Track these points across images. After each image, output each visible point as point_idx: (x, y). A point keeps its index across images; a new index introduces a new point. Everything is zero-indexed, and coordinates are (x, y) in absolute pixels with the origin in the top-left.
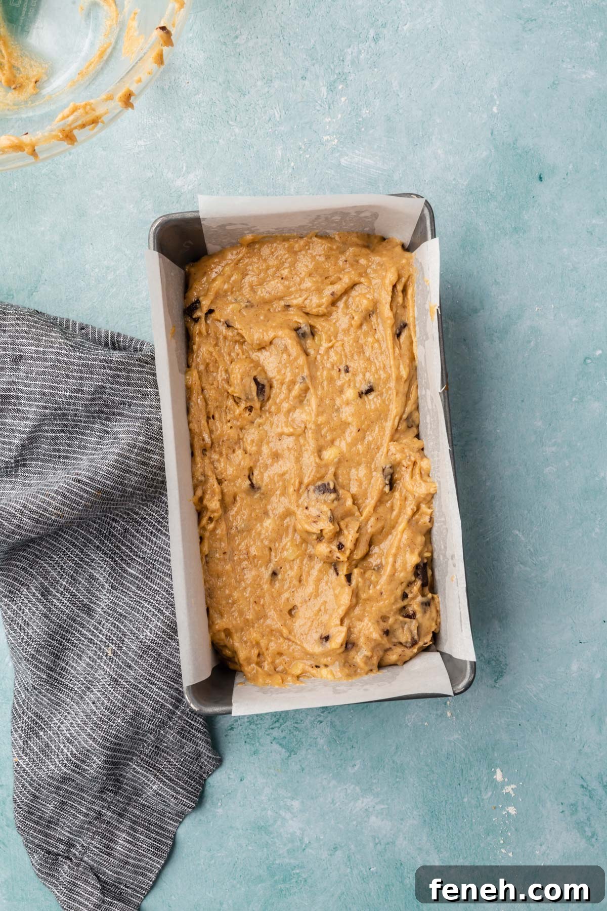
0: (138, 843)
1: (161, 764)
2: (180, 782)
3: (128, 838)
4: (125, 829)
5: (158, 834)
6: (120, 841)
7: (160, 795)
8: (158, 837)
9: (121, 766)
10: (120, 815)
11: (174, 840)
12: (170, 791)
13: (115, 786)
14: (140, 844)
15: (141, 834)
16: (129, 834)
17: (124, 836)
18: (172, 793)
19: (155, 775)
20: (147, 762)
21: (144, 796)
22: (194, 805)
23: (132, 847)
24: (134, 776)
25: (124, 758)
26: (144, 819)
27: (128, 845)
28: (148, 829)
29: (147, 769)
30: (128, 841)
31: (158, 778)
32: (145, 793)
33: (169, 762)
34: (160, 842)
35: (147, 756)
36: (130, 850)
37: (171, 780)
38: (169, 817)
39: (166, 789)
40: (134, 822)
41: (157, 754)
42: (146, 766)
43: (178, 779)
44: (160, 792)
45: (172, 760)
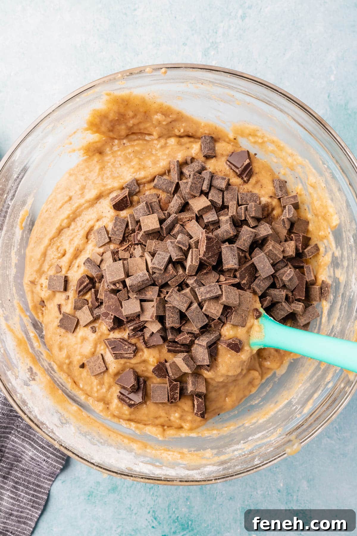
0: (19, 498)
1: (35, 435)
2: (51, 449)
3: (11, 495)
4: (9, 488)
5: (35, 491)
6: (5, 498)
7: (35, 460)
8: (35, 493)
10: (5, 477)
11: (49, 495)
12: (42, 456)
14: (21, 499)
15: (22, 491)
16: (12, 492)
17: (8, 493)
18: (44, 457)
19: (30, 444)
20: (22, 434)
21: (23, 462)
22: (62, 467)
24: (13, 446)
26: (25, 480)
28: (27, 487)
29: (23, 439)
30: (12, 498)
31: (32, 446)
32: (24, 459)
34: (37, 497)
35: (23, 429)
37: (43, 447)
39: (39, 454)
40: (16, 483)
42: (22, 437)
43: (49, 446)
44: (34, 457)
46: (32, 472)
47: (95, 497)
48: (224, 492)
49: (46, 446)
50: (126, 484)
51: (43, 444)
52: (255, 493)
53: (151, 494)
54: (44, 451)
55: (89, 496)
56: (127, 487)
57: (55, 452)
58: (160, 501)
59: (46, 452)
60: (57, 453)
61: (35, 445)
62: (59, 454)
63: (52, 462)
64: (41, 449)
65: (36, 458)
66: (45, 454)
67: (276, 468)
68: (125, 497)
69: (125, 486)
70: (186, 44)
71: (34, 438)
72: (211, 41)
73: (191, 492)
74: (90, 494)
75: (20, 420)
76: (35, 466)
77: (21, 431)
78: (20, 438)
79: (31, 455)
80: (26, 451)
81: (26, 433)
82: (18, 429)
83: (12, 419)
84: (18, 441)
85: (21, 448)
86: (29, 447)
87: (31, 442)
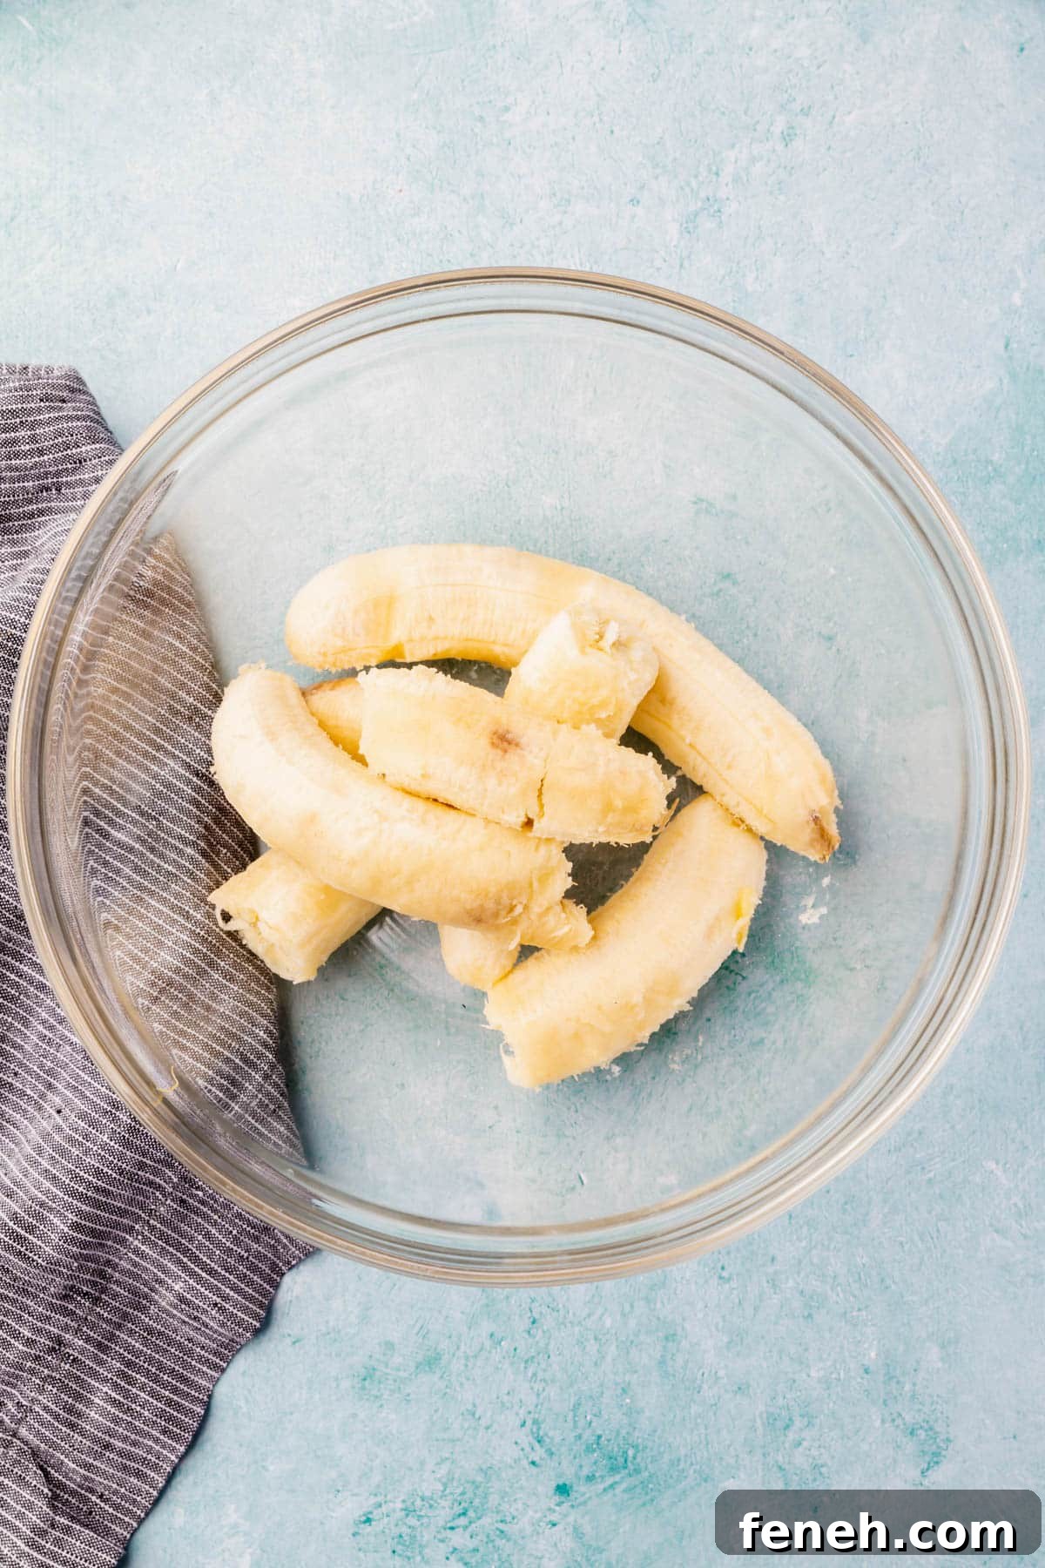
0: (134, 1406)
1: (191, 1240)
2: (231, 1277)
3: (113, 1395)
4: (109, 1376)
5: (175, 1390)
6: (97, 1400)
7: (188, 1304)
8: (175, 1398)
9: (110, 1243)
10: (100, 1346)
11: (208, 1407)
12: (210, 1295)
13: (94, 1284)
14: (138, 1409)
15: (142, 1389)
16: (116, 1386)
17: (105, 1389)
18: (215, 1298)
19: (179, 1262)
20: (162, 1236)
21: (153, 1310)
22: (258, 1325)
23: (121, 1415)
24: (135, 1265)
25: (117, 1225)
26: (150, 1360)
27: (113, 1410)
28: (156, 1380)
29: (163, 1248)
30: (114, 1402)
31: (185, 1268)
32: (156, 1303)
33: (208, 1236)
34: (179, 1407)
35: (163, 1221)
36: (116, 1420)
37: (211, 1272)
38: (200, 1359)
39: (203, 1290)
40: (129, 1364)
41: (183, 1218)
42: (160, 1242)
43: (227, 1270)
44: (189, 1296)
45: (214, 1231)
46: (170, 1342)
47: (380, 1382)
48: (721, 1373)
49: (219, 1270)
50: (463, 1348)
51: (213, 1264)
52: (804, 1375)
53: (530, 1375)
54: (216, 1282)
55: (365, 1379)
56: (467, 1358)
57: (243, 1286)
58: (552, 1394)
59: (219, 1285)
60: (247, 1289)
61: (192, 1266)
62: (250, 1291)
63: (235, 1311)
64: (208, 1277)
65: (194, 1299)
66: (219, 1289)
67: (859, 1310)
68: (462, 1384)
69: (460, 1353)
71: (190, 1246)
73: (636, 1372)
74: (368, 1375)
75: (160, 1197)
76: (184, 1322)
77: (159, 1226)
78: (156, 1245)
79: (181, 1291)
80: (166, 1279)
81: (169, 1232)
82: (151, 1222)
83: (141, 1192)
84: (151, 1253)
85: (156, 1271)
86: (176, 1270)
87: (182, 1257)
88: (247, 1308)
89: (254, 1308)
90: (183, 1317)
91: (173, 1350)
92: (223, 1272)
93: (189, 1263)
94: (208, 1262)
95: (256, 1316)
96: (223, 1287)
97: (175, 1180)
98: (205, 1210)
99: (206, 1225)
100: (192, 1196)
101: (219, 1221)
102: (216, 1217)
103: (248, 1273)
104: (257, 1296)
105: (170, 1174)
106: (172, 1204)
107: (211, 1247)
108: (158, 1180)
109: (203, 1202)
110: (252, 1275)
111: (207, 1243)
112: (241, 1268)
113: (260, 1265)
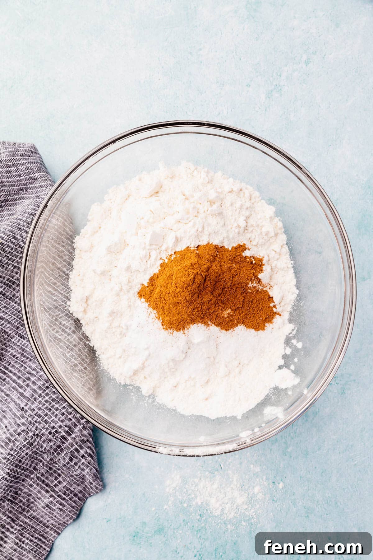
46: (40, 521)
49: (62, 495)
50: (173, 525)
51: (60, 493)
54: (60, 500)
56: (174, 529)
57: (71, 502)
59: (62, 501)
60: (72, 503)
61: (52, 493)
62: (74, 504)
63: (67, 512)
64: (58, 498)
65: (51, 506)
66: (61, 502)
69: (172, 527)
70: (250, 86)
71: (52, 485)
72: (274, 84)
73: (240, 536)
75: (42, 465)
76: (47, 514)
77: (40, 476)
78: (38, 484)
79: (47, 502)
80: (41, 497)
81: (44, 479)
82: (38, 474)
83: (34, 463)
84: (36, 487)
85: (38, 494)
86: (45, 494)
87: (48, 489)
88: (72, 510)
89: (75, 510)
90: (46, 512)
91: (41, 525)
92: (64, 496)
93: (51, 492)
94: (58, 491)
95: (75, 514)
96: (63, 502)
97: (48, 460)
98: (59, 472)
99: (59, 478)
100: (54, 466)
101: (64, 476)
102: (63, 475)
103: (74, 497)
104: (76, 505)
105: (46, 457)
106: (46, 468)
107: (60, 486)
108: (41, 459)
109: (58, 469)
110: (75, 498)
111: (59, 484)
112: (71, 495)
113: (79, 494)
